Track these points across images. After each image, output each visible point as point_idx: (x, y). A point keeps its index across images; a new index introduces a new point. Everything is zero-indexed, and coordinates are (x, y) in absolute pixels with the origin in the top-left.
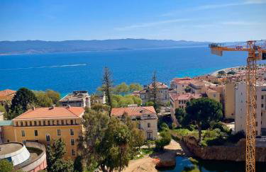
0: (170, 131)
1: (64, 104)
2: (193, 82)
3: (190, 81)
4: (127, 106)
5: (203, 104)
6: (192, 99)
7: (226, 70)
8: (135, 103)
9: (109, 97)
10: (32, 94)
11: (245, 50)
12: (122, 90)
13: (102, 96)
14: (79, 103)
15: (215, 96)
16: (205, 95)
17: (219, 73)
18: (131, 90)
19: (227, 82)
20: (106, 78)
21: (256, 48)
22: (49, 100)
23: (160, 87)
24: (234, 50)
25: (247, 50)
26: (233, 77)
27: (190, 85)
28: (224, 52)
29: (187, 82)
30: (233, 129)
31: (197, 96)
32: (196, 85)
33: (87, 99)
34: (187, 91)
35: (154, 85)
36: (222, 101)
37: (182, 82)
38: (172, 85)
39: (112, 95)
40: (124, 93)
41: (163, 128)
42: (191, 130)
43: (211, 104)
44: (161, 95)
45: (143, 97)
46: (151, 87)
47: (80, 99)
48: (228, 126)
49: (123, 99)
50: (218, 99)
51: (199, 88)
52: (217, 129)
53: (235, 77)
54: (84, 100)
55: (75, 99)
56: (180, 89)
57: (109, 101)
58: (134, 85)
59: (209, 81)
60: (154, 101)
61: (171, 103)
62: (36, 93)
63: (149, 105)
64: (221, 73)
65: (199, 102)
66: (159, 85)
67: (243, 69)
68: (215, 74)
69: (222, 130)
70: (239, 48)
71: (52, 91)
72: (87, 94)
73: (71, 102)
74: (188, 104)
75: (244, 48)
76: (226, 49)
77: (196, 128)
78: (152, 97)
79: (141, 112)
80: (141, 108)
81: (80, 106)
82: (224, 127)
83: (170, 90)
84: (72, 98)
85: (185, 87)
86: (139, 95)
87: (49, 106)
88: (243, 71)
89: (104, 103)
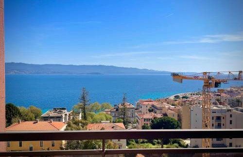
0: (136, 145)
2: (155, 104)
3: (153, 103)
4: (100, 122)
5: (165, 123)
6: (155, 118)
7: (181, 95)
8: (107, 120)
9: (85, 114)
10: (17, 109)
11: (201, 79)
12: (95, 108)
13: (79, 113)
14: (59, 118)
15: (174, 116)
16: (165, 115)
17: (175, 97)
18: (103, 108)
19: (182, 105)
20: (83, 98)
21: (210, 78)
22: (32, 115)
23: (128, 107)
24: (191, 79)
25: (203, 79)
26: (187, 101)
27: (153, 106)
28: (183, 80)
29: (151, 102)
30: (189, 145)
31: (159, 116)
32: (158, 106)
33: (66, 115)
34: (150, 111)
35: (123, 104)
36: (180, 120)
37: (147, 103)
38: (138, 105)
39: (87, 112)
40: (96, 111)
41: (131, 142)
42: (154, 144)
43: (172, 122)
44: (129, 114)
45: (113, 114)
46: (121, 107)
47: (59, 115)
48: (185, 141)
49: (97, 116)
50: (176, 118)
51: (161, 109)
52: (176, 144)
53: (189, 101)
54: (64, 116)
55: (56, 114)
56: (144, 109)
57: (85, 117)
58: (105, 104)
59: (168, 103)
60: (123, 119)
61: (137, 121)
62: (22, 109)
63: (118, 122)
64: (177, 97)
65: (162, 120)
66: (127, 104)
67: (194, 94)
68: (172, 98)
69: (180, 145)
70: (196, 78)
71: (35, 108)
72: (66, 111)
73: (52, 118)
74: (152, 121)
75: (200, 77)
76: (185, 78)
77: (158, 143)
78: (121, 114)
79: (113, 128)
80: (113, 125)
81: (59, 121)
82: (182, 143)
83: (136, 109)
84: (52, 114)
85: (148, 108)
86: (109, 113)
87: (31, 120)
88: (194, 97)
89: (80, 119)
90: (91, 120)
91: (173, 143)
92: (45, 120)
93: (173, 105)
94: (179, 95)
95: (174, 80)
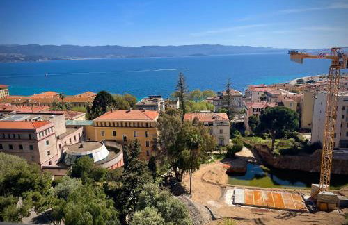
0: (242, 138)
1: (141, 107)
2: (269, 90)
3: (266, 89)
4: (200, 112)
5: (278, 113)
6: (267, 108)
7: (305, 79)
8: (208, 109)
9: (183, 103)
10: (111, 97)
11: (327, 57)
12: (195, 96)
13: (176, 102)
14: (154, 107)
15: (291, 105)
16: (281, 104)
17: (298, 81)
18: (205, 96)
19: (306, 91)
20: (181, 84)
21: (340, 55)
22: (126, 103)
23: (234, 94)
24: (315, 57)
25: (331, 58)
26: (312, 86)
27: (266, 93)
28: (305, 59)
29: (263, 90)
30: (309, 140)
31: (272, 105)
32: (272, 93)
33: (161, 103)
34: (262, 99)
35: (228, 92)
36: (299, 110)
37: (259, 89)
38: (246, 93)
39: (186, 100)
40: (198, 99)
41: (236, 135)
42: (264, 138)
43: (287, 113)
44: (235, 102)
45: (217, 103)
46: (225, 94)
47: (155, 104)
48: (304, 136)
49: (197, 105)
50: (294, 109)
51: (276, 97)
52: (291, 139)
54: (159, 105)
55: (151, 103)
56: (255, 97)
57: (182, 106)
58: (207, 90)
59: (287, 89)
60: (227, 108)
61: (245, 111)
62: (115, 96)
63: (222, 112)
64: (300, 81)
65: (274, 111)
66: (233, 92)
67: (324, 77)
68: (293, 82)
69: (297, 140)
70: (321, 56)
71: (129, 95)
72: (162, 99)
73: (147, 106)
74: (262, 112)
75: (327, 55)
76: (307, 56)
77: (269, 137)
78: (225, 104)
79: (213, 118)
80: (214, 115)
81: (155, 110)
82: (299, 137)
83: (244, 97)
84: (147, 102)
85: (260, 95)
86: (212, 101)
87: (126, 108)
88: (323, 81)
89: (178, 108)
90: (190, 109)
91: (288, 138)
92: (140, 109)
93: (292, 92)
94: (303, 78)
95: (292, 59)
